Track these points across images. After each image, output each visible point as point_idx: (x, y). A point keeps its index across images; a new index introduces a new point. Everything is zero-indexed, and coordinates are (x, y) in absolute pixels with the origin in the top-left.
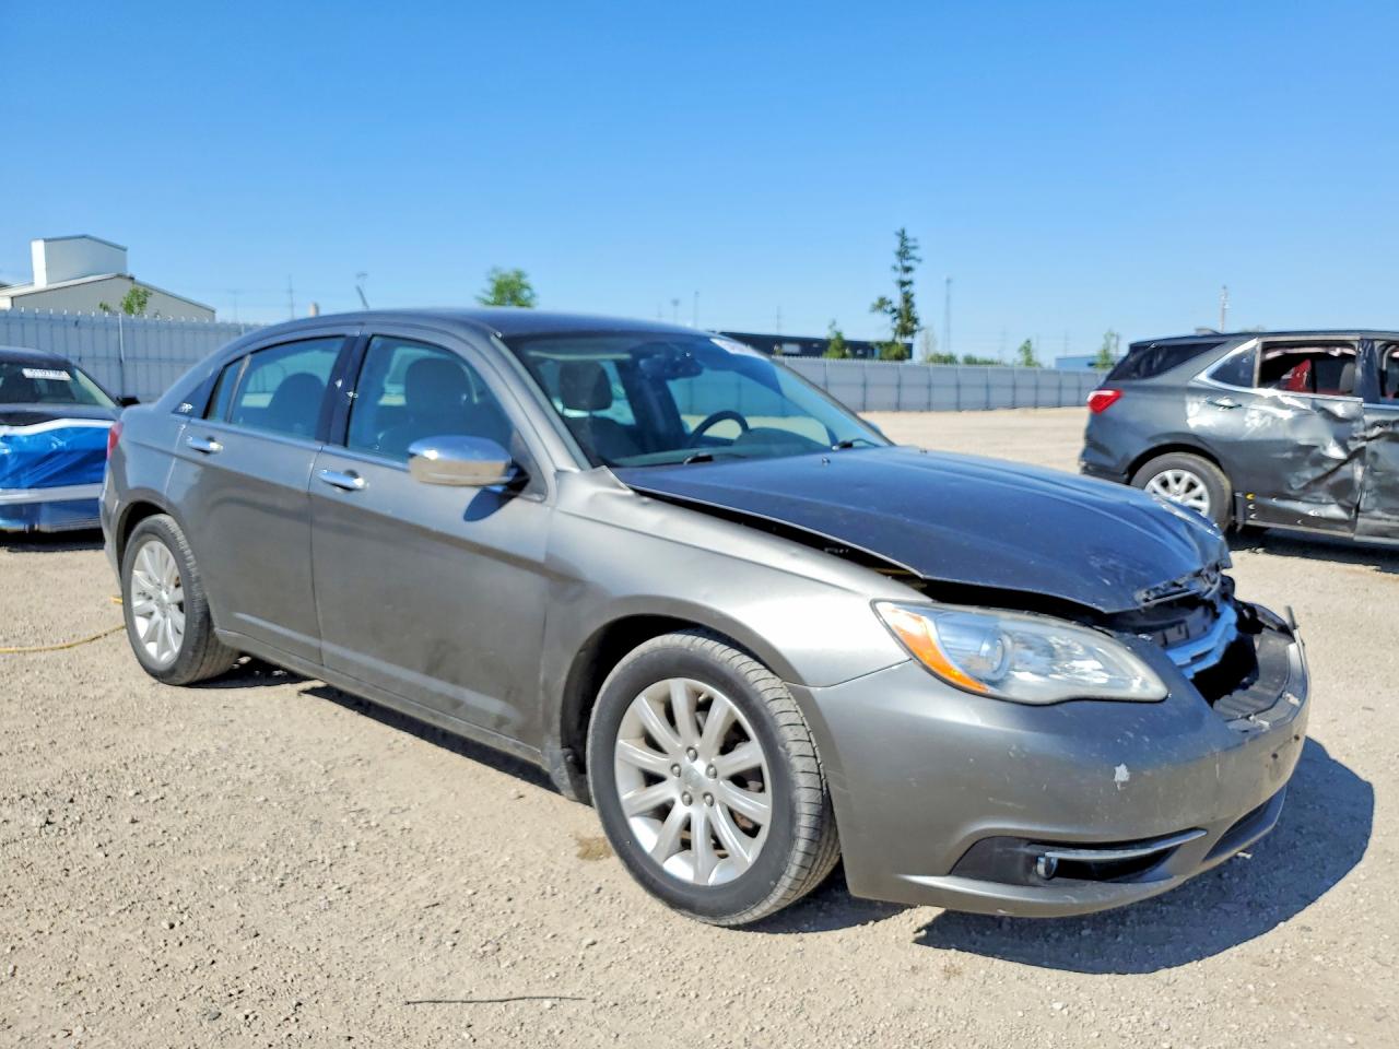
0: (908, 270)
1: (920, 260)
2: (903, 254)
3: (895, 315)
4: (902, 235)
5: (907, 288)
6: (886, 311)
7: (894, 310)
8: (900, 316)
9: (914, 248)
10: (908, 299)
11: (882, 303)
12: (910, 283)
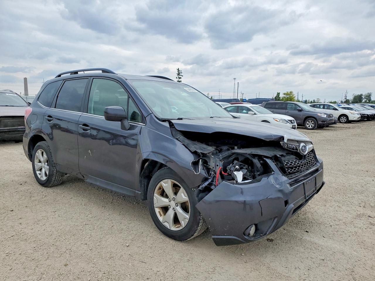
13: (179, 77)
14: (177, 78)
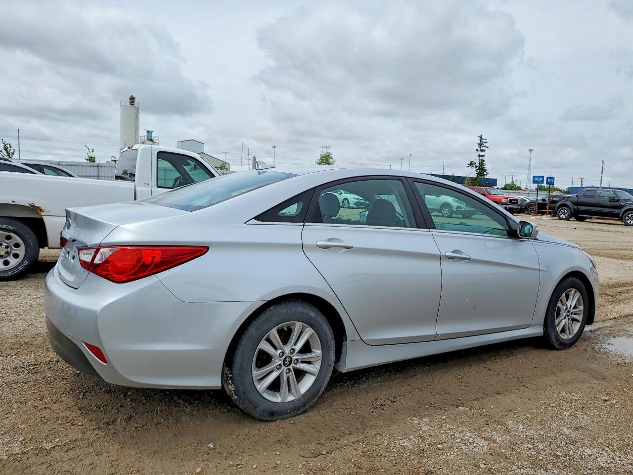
0: (482, 151)
1: (487, 147)
2: (481, 144)
3: (477, 168)
4: (481, 137)
5: (483, 158)
6: (473, 167)
7: (476, 166)
8: (479, 169)
9: (486, 142)
10: (482, 162)
11: (471, 164)
12: (484, 156)
13: (482, 148)
14: (477, 150)
